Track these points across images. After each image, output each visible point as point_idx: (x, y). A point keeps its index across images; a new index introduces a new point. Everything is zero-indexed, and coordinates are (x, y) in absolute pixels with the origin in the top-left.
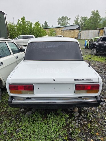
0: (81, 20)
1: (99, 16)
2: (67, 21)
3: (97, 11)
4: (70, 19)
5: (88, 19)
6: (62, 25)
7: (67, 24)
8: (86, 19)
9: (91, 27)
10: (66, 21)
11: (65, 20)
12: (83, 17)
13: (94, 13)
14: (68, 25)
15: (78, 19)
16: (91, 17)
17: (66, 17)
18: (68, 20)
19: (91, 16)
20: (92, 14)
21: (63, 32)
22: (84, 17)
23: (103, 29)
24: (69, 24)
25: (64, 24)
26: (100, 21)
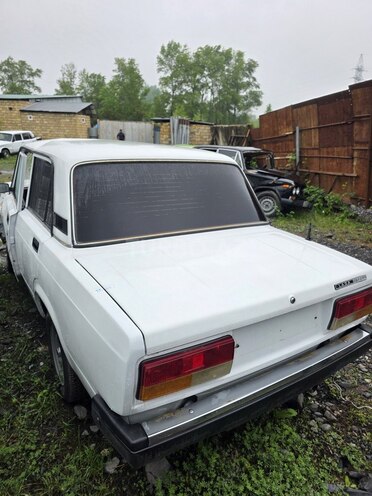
0: (85, 85)
1: (139, 77)
2: (31, 79)
3: (132, 62)
4: (39, 71)
5: (107, 81)
6: (12, 93)
7: (32, 90)
8: (102, 84)
9: (120, 111)
10: (26, 77)
11: (22, 74)
12: (90, 72)
13: (123, 65)
14: (35, 94)
15: (72, 76)
16: (116, 76)
17: (23, 63)
18: (32, 75)
19: (116, 74)
20: (116, 67)
21: (30, 118)
22: (93, 76)
23: (168, 121)
24: (39, 89)
25: (19, 90)
26: (145, 94)
